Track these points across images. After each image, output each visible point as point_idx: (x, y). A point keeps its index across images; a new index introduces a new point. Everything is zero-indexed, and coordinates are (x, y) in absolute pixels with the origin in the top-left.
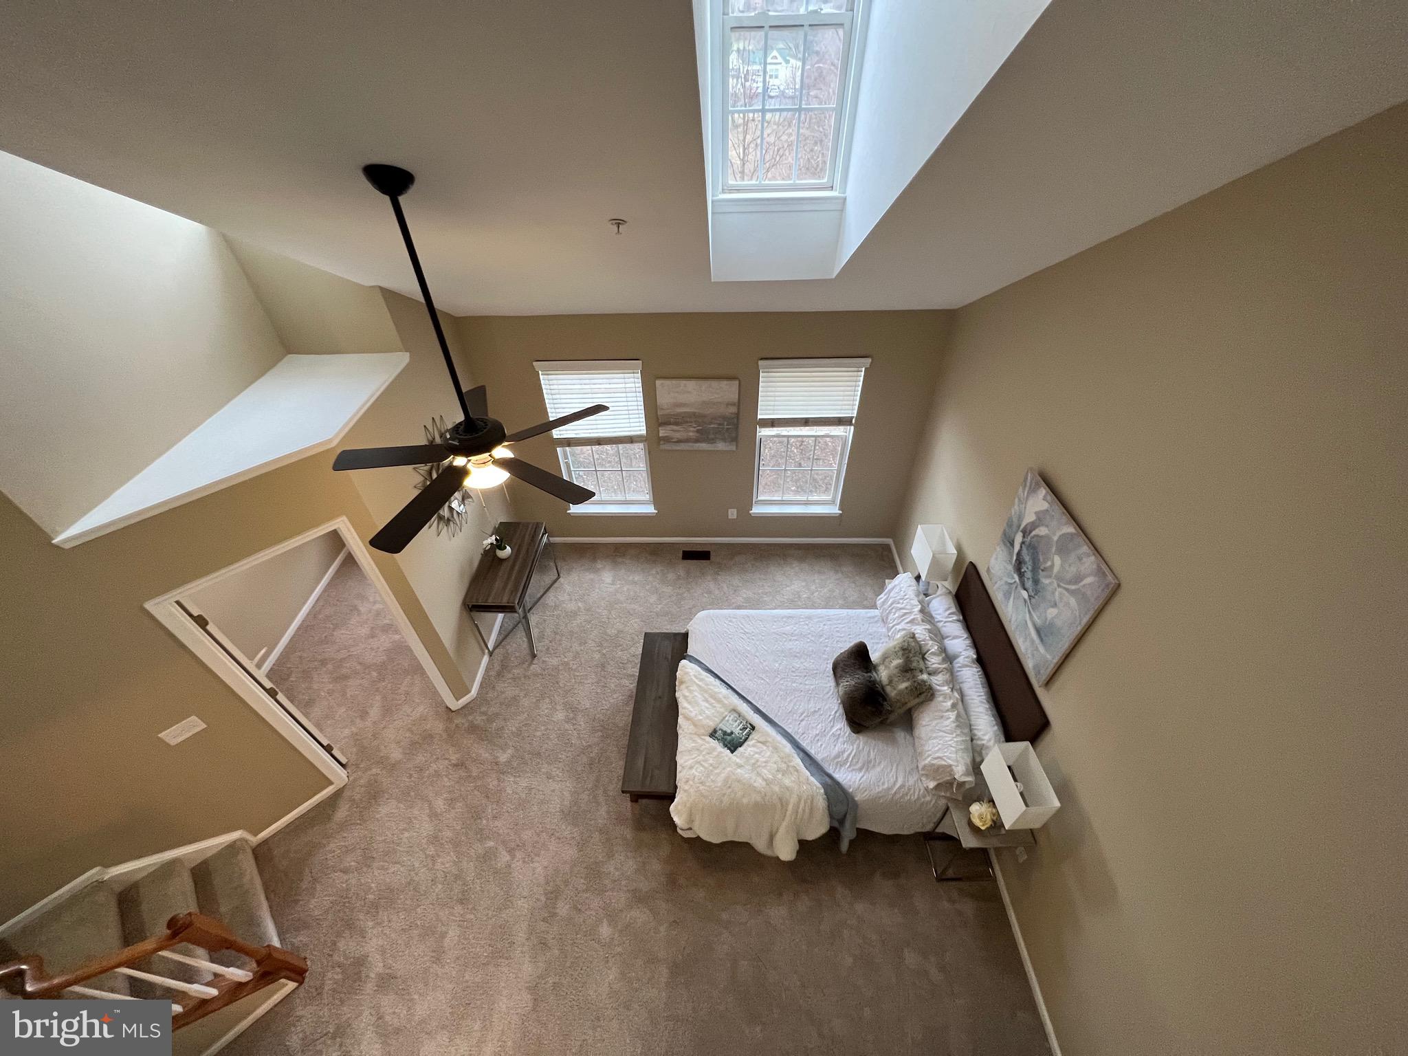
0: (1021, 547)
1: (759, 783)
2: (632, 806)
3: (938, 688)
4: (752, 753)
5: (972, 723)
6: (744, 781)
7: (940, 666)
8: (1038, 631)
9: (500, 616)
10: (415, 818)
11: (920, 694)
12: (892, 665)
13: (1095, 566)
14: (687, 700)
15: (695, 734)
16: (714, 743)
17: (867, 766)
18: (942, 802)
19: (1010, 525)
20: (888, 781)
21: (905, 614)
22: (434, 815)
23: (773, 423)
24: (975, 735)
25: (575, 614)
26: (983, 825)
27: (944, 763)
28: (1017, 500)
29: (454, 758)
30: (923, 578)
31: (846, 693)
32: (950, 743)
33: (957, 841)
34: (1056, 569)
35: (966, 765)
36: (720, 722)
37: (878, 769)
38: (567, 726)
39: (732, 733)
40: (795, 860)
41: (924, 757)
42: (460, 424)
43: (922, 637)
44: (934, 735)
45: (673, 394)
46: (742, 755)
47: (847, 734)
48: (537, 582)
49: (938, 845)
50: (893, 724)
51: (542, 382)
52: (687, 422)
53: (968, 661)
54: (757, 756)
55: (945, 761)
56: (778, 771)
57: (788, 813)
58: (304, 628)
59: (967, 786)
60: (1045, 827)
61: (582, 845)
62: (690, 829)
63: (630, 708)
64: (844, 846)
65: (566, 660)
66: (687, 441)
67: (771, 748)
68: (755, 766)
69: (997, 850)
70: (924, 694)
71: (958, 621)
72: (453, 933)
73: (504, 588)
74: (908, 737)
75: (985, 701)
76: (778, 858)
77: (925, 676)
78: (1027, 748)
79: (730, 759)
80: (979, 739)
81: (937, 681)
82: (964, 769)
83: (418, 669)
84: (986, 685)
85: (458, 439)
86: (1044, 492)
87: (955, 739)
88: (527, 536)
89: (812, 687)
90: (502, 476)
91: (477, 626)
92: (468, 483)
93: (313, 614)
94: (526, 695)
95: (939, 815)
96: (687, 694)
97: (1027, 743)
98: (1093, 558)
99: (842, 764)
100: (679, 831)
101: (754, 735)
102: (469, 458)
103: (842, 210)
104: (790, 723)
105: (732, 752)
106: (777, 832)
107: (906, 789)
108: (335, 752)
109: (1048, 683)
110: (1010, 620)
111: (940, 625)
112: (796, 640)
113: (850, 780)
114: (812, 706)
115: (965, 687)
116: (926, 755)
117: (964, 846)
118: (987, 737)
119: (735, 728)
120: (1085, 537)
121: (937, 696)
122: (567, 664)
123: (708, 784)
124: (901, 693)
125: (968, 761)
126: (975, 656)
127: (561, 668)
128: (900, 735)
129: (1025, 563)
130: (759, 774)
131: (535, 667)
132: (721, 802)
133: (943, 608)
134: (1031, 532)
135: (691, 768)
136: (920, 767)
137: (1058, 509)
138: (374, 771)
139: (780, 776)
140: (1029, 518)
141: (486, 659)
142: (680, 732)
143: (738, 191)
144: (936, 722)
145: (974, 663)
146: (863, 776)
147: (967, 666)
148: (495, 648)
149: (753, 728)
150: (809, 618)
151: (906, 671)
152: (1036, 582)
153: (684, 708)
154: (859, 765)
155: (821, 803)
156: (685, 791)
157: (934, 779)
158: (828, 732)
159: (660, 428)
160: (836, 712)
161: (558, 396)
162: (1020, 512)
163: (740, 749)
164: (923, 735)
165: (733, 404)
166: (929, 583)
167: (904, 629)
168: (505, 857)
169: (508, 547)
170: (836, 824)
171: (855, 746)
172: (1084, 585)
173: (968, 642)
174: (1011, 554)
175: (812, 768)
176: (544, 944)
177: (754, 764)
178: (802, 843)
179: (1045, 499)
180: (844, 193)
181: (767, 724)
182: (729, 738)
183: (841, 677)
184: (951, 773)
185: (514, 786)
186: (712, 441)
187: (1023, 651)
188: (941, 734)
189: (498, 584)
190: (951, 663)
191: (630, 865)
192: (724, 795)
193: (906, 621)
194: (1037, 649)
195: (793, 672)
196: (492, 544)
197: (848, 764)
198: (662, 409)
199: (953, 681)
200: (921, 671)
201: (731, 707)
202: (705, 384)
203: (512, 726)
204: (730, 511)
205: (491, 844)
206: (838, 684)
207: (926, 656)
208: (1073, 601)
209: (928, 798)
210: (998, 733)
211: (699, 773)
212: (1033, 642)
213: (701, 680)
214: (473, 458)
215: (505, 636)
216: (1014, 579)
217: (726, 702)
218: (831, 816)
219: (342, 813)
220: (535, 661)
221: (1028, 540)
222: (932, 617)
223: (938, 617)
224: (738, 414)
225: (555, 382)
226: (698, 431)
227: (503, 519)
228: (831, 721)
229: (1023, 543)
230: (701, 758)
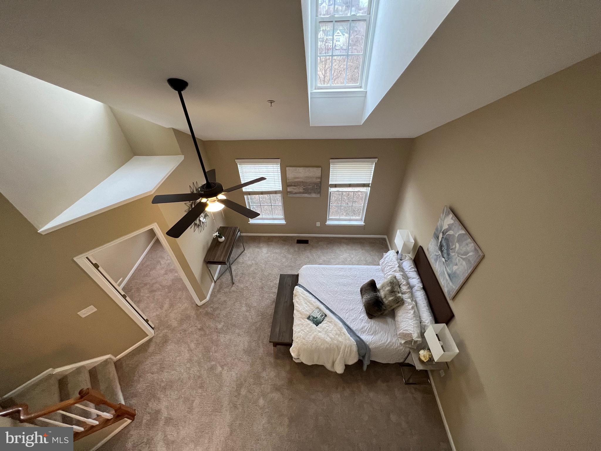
0: (442, 239)
1: (328, 339)
2: (274, 348)
3: (406, 300)
4: (325, 327)
5: (421, 315)
6: (322, 338)
7: (407, 290)
8: (449, 275)
9: (220, 266)
10: (182, 351)
11: (398, 302)
12: (386, 289)
13: (473, 248)
14: (298, 303)
15: (301, 318)
16: (309, 322)
17: (375, 333)
18: (408, 350)
19: (437, 229)
20: (384, 340)
21: (392, 268)
22: (190, 350)
23: (335, 186)
24: (422, 321)
25: (251, 266)
26: (425, 360)
27: (408, 332)
28: (440, 219)
29: (199, 326)
30: (400, 252)
31: (366, 301)
32: (410, 324)
33: (413, 367)
34: (457, 249)
35: (418, 333)
36: (312, 313)
37: (379, 335)
38: (247, 314)
39: (317, 318)
40: (343, 373)
41: (400, 330)
42: (205, 185)
43: (400, 278)
44: (404, 320)
45: (294, 173)
46: (321, 328)
47: (366, 319)
48: (235, 252)
49: (406, 369)
50: (386, 315)
51: (239, 168)
52: (299, 185)
53: (419, 289)
54: (327, 328)
55: (408, 331)
56: (336, 334)
57: (341, 352)
58: (138, 270)
59: (418, 343)
60: (452, 361)
61: (252, 365)
62: (299, 359)
63: (274, 306)
64: (365, 368)
65: (247, 285)
66: (300, 193)
67: (333, 325)
68: (326, 332)
69: (432, 371)
70: (400, 302)
71: (415, 271)
72: (197, 401)
73: (221, 255)
74: (393, 321)
75: (426, 306)
76: (336, 372)
77: (400, 295)
78: (444, 326)
79: (316, 329)
80: (424, 322)
81: (406, 297)
82: (417, 335)
83: (185, 288)
84: (427, 299)
85: (204, 191)
86: (452, 216)
87: (413, 322)
88: (231, 232)
89: (351, 298)
90: (221, 207)
91: (210, 270)
92: (207, 209)
93: (142, 264)
94: (229, 300)
95: (406, 355)
96: (298, 300)
97: (444, 324)
98: (472, 244)
99: (364, 332)
100: (294, 359)
101: (326, 319)
102: (208, 199)
103: (365, 97)
104: (342, 314)
105: (317, 326)
106: (336, 361)
107: (392, 343)
108: (149, 322)
109: (454, 298)
110: (437, 271)
111: (407, 273)
112: (345, 278)
113: (368, 339)
114: (351, 307)
115: (418, 300)
116: (401, 329)
117: (417, 369)
118: (427, 322)
119: (318, 315)
120: (469, 235)
121: (405, 303)
122: (247, 287)
123: (306, 339)
124: (390, 302)
125: (419, 331)
126: (422, 287)
127: (245, 288)
128: (389, 320)
129: (444, 246)
130: (328, 335)
131: (233, 288)
132: (312, 347)
133: (408, 265)
134: (446, 233)
135: (299, 332)
136: (398, 334)
137: (457, 222)
138: (165, 331)
139: (337, 336)
140: (445, 227)
141: (213, 284)
142: (294, 317)
143: (321, 89)
144: (406, 314)
145: (422, 290)
146: (373, 337)
147: (419, 291)
148: (218, 279)
149: (326, 316)
150: (351, 269)
151: (392, 292)
152: (448, 254)
153: (296, 307)
154: (372, 332)
155: (355, 348)
156: (297, 342)
157: (404, 339)
158: (358, 318)
159: (288, 188)
160: (362, 310)
161: (245, 174)
162: (441, 224)
163: (320, 325)
164: (399, 320)
165: (319, 178)
166: (402, 255)
167: (391, 274)
168: (219, 369)
169: (223, 237)
170: (361, 358)
171: (370, 325)
172: (469, 256)
173: (419, 280)
174: (438, 243)
175: (351, 334)
176: (235, 407)
177: (326, 331)
178: (347, 366)
179: (452, 219)
180: (366, 89)
181: (332, 314)
182: (315, 320)
183: (364, 294)
184: (411, 337)
185: (223, 339)
186: (310, 193)
187: (443, 283)
188: (407, 320)
189: (219, 253)
190: (412, 289)
191: (273, 374)
192: (313, 344)
193: (392, 271)
194: (449, 283)
195: (343, 292)
196: (216, 236)
197: (367, 332)
198: (288, 180)
199: (412, 297)
200: (399, 292)
201: (316, 307)
202: (307, 169)
203: (224, 313)
204: (317, 223)
205: (213, 363)
206: (362, 297)
207: (401, 286)
208: (464, 263)
209: (401, 348)
210: (432, 319)
211: (302, 334)
212: (447, 280)
213: (304, 295)
214: (210, 199)
215: (221, 275)
216: (438, 253)
217: (314, 304)
218: (359, 354)
219: (151, 349)
220: (234, 286)
221: (445, 236)
222: (403, 269)
223: (405, 269)
224: (321, 182)
225: (244, 168)
226: (304, 189)
227: (221, 225)
228: (359, 313)
229: (443, 238)
230: (303, 328)
